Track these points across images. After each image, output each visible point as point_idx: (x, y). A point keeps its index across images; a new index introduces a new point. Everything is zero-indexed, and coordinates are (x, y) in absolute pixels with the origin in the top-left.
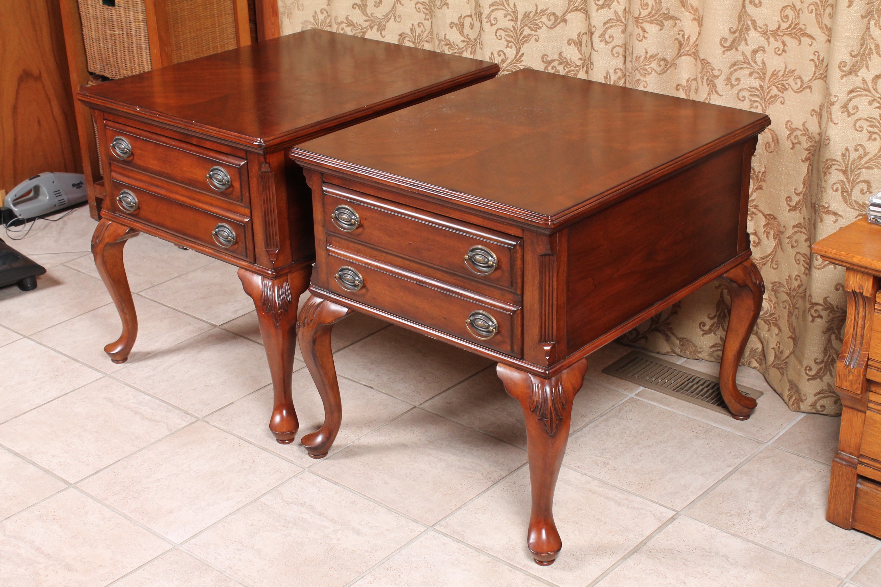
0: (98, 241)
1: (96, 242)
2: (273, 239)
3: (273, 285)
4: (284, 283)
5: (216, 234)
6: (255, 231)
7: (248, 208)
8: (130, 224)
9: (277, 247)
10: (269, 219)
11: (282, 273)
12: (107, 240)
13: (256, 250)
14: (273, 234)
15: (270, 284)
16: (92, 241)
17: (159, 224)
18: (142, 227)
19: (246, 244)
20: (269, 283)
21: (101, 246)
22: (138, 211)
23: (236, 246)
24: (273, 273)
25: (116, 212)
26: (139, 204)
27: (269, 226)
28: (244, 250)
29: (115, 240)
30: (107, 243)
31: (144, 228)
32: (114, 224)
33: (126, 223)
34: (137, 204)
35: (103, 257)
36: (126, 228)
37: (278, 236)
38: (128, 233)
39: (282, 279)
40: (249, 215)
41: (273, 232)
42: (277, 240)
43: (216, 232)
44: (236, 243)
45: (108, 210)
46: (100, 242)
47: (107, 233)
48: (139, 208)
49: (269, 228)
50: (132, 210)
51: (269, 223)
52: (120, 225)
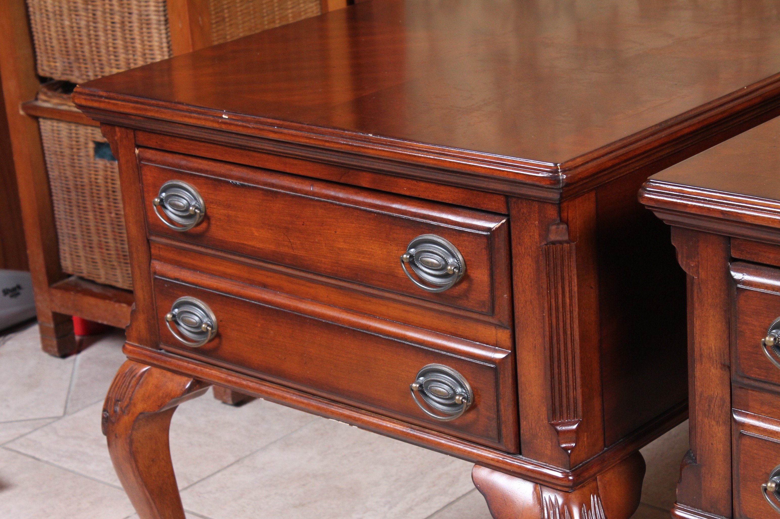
0: (118, 409)
1: (115, 412)
2: (568, 398)
3: (567, 502)
4: (593, 499)
5: (422, 390)
6: (522, 379)
7: (505, 328)
8: (194, 370)
9: (576, 416)
10: (559, 352)
11: (586, 475)
12: (140, 407)
13: (523, 424)
14: (567, 386)
15: (560, 501)
16: (105, 410)
17: (268, 370)
18: (223, 376)
19: (498, 411)
20: (556, 500)
21: (126, 419)
22: (216, 341)
23: (471, 416)
24: (567, 475)
25: (162, 346)
26: (218, 326)
27: (559, 367)
28: (494, 424)
29: (160, 407)
30: (141, 413)
31: (230, 378)
32: (156, 372)
33: (186, 368)
34: (215, 326)
35: (131, 442)
36: (185, 379)
37: (579, 390)
38: (190, 390)
39: (585, 490)
40: (508, 342)
41: (567, 381)
42: (575, 399)
43: (421, 386)
44: (473, 407)
45: (140, 341)
46: (123, 412)
47: (140, 393)
48: (218, 335)
49: (560, 374)
50: (203, 341)
51: (559, 360)
52: (169, 374)
